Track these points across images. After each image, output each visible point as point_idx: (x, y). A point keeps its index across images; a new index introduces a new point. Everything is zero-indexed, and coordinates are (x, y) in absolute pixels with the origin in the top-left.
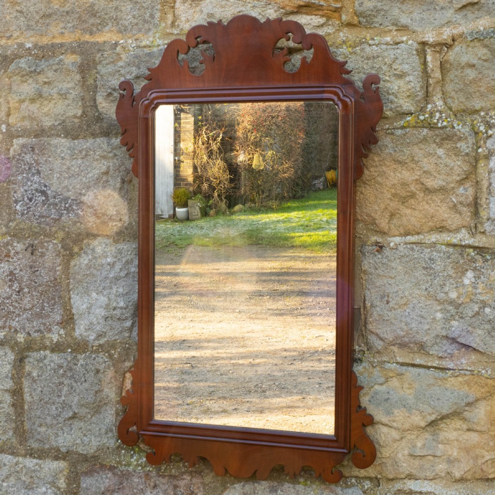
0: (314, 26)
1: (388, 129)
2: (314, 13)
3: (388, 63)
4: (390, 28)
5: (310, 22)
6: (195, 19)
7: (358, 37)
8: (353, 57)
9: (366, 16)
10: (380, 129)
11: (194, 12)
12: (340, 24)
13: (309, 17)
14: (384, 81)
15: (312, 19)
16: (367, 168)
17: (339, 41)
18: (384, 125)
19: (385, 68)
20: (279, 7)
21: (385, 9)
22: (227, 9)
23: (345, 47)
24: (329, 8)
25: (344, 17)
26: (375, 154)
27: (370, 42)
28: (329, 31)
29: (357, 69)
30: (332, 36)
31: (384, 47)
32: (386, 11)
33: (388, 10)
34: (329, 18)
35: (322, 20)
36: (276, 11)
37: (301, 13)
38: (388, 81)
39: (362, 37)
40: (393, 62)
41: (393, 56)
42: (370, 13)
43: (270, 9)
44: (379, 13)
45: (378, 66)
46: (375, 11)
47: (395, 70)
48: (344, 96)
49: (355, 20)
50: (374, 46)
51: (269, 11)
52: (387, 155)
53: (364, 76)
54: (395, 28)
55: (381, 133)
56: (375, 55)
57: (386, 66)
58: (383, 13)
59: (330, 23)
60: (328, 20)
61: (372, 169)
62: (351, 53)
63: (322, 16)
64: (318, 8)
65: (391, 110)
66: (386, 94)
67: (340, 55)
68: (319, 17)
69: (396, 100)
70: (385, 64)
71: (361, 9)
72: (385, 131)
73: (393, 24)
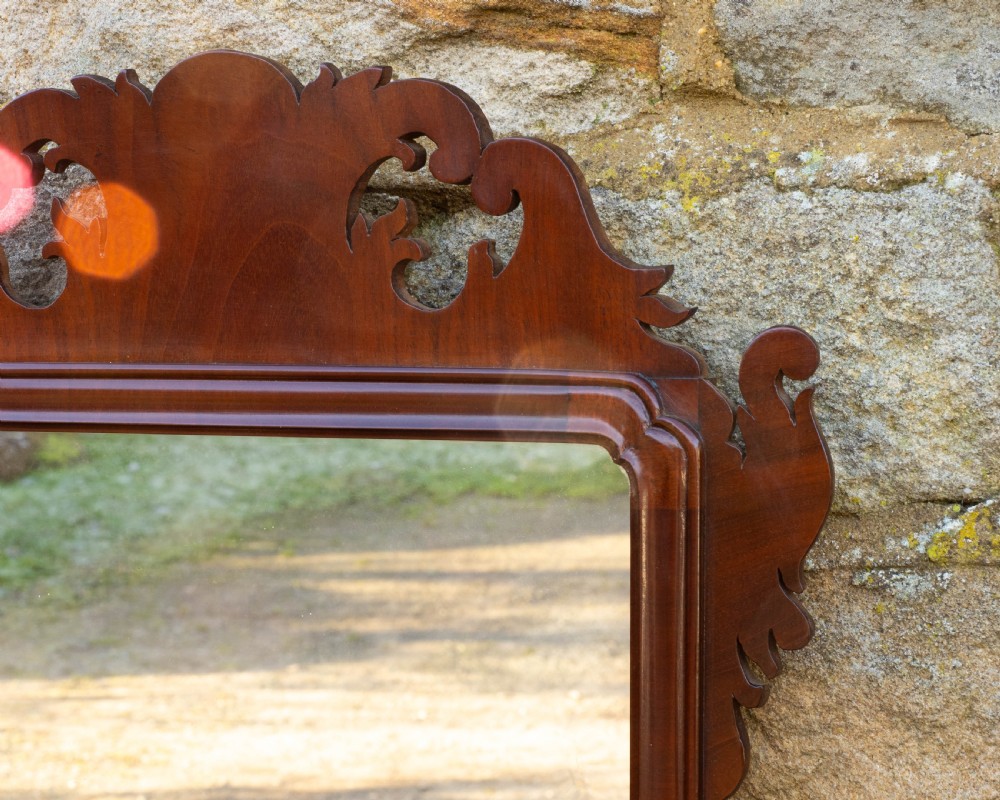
0: (545, 95)
1: (861, 566)
2: (542, 39)
3: (856, 271)
4: (872, 111)
5: (526, 76)
6: (54, 54)
7: (729, 149)
8: (709, 241)
9: (764, 58)
10: (824, 564)
11: (52, 23)
12: (656, 89)
13: (520, 58)
14: (840, 352)
15: (532, 66)
16: (768, 737)
17: (647, 166)
18: (844, 549)
19: (844, 294)
20: (393, 12)
21: (845, 26)
22: (178, 16)
23: (670, 194)
24: (609, 20)
25: (670, 60)
26: (801, 676)
27: (780, 172)
28: (608, 117)
29: (721, 293)
30: (619, 139)
31: (839, 198)
32: (851, 38)
33: (857, 36)
34: (604, 62)
35: (577, 72)
36: (381, 29)
37: (488, 38)
38: (860, 353)
39: (748, 148)
40: (882, 269)
41: (879, 243)
42: (783, 42)
43: (356, 17)
44: (823, 46)
45: (813, 286)
46: (804, 35)
47: (890, 303)
48: (657, 425)
49: (720, 74)
50: (797, 194)
51: (353, 27)
52: (855, 684)
53: (754, 328)
54: (892, 113)
55: (830, 585)
56: (801, 233)
57: (850, 286)
58: (836, 44)
59: (612, 82)
60: (600, 70)
61: (788, 744)
62: (697, 224)
63: (578, 53)
64: (559, 17)
65: (873, 480)
66: (848, 410)
67: (649, 228)
68: (563, 56)
69: (893, 438)
70: (847, 275)
71: (743, 24)
72: (845, 574)
73: (883, 96)
